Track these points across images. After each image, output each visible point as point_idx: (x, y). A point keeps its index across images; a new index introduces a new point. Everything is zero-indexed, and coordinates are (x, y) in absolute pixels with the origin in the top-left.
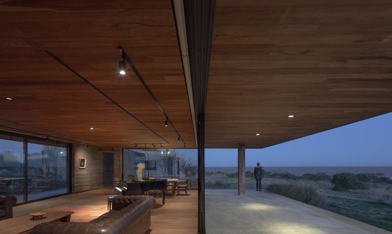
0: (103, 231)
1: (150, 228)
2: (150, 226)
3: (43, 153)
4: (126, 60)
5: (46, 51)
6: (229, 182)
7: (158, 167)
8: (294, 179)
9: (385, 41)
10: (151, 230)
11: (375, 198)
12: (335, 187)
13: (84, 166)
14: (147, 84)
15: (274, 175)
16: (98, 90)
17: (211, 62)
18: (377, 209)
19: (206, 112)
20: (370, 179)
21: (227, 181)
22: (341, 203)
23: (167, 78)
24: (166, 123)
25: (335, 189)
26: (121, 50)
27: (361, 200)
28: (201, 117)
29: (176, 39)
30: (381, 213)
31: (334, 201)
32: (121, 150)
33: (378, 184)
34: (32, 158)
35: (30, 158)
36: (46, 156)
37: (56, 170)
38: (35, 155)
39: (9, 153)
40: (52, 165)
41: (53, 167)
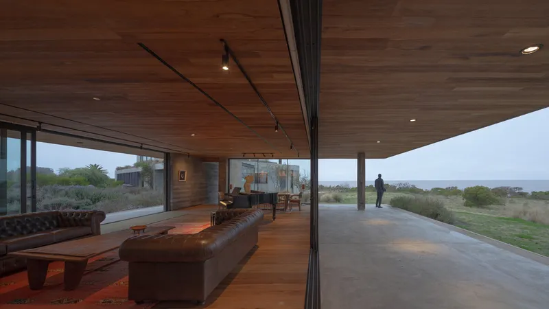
0: (203, 242)
1: (257, 244)
2: (257, 241)
3: (137, 165)
4: (229, 55)
5: (139, 44)
6: (349, 197)
7: (270, 181)
8: (423, 194)
9: (507, 35)
10: (258, 247)
11: (510, 214)
12: (466, 202)
13: (184, 179)
14: (254, 82)
15: (400, 190)
16: (200, 89)
17: (322, 57)
18: (511, 226)
19: (319, 116)
20: (507, 194)
21: (347, 195)
22: (471, 219)
23: (275, 75)
24: (277, 128)
25: (466, 205)
26: (224, 44)
27: (495, 216)
28: (314, 120)
29: (283, 31)
30: (516, 230)
31: (464, 217)
32: (227, 161)
33: (516, 200)
34: (123, 171)
35: (120, 172)
36: (140, 169)
37: (151, 185)
38: (127, 167)
39: (96, 166)
40: (147, 179)
41: (148, 182)
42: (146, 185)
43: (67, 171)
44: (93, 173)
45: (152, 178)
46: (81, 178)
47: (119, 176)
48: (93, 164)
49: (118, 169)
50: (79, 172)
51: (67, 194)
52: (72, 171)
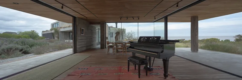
34: (45, 33)
35: (44, 33)
36: (53, 31)
37: (58, 38)
38: (47, 31)
39: (34, 31)
40: (56, 36)
41: (57, 37)
42: (56, 38)
43: (21, 33)
44: (33, 34)
45: (59, 35)
46: (27, 36)
47: (43, 35)
48: (33, 30)
49: (43, 32)
50: (26, 33)
51: (17, 43)
52: (23, 33)
